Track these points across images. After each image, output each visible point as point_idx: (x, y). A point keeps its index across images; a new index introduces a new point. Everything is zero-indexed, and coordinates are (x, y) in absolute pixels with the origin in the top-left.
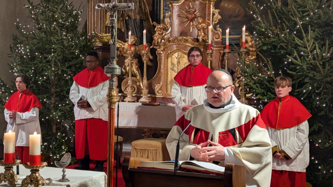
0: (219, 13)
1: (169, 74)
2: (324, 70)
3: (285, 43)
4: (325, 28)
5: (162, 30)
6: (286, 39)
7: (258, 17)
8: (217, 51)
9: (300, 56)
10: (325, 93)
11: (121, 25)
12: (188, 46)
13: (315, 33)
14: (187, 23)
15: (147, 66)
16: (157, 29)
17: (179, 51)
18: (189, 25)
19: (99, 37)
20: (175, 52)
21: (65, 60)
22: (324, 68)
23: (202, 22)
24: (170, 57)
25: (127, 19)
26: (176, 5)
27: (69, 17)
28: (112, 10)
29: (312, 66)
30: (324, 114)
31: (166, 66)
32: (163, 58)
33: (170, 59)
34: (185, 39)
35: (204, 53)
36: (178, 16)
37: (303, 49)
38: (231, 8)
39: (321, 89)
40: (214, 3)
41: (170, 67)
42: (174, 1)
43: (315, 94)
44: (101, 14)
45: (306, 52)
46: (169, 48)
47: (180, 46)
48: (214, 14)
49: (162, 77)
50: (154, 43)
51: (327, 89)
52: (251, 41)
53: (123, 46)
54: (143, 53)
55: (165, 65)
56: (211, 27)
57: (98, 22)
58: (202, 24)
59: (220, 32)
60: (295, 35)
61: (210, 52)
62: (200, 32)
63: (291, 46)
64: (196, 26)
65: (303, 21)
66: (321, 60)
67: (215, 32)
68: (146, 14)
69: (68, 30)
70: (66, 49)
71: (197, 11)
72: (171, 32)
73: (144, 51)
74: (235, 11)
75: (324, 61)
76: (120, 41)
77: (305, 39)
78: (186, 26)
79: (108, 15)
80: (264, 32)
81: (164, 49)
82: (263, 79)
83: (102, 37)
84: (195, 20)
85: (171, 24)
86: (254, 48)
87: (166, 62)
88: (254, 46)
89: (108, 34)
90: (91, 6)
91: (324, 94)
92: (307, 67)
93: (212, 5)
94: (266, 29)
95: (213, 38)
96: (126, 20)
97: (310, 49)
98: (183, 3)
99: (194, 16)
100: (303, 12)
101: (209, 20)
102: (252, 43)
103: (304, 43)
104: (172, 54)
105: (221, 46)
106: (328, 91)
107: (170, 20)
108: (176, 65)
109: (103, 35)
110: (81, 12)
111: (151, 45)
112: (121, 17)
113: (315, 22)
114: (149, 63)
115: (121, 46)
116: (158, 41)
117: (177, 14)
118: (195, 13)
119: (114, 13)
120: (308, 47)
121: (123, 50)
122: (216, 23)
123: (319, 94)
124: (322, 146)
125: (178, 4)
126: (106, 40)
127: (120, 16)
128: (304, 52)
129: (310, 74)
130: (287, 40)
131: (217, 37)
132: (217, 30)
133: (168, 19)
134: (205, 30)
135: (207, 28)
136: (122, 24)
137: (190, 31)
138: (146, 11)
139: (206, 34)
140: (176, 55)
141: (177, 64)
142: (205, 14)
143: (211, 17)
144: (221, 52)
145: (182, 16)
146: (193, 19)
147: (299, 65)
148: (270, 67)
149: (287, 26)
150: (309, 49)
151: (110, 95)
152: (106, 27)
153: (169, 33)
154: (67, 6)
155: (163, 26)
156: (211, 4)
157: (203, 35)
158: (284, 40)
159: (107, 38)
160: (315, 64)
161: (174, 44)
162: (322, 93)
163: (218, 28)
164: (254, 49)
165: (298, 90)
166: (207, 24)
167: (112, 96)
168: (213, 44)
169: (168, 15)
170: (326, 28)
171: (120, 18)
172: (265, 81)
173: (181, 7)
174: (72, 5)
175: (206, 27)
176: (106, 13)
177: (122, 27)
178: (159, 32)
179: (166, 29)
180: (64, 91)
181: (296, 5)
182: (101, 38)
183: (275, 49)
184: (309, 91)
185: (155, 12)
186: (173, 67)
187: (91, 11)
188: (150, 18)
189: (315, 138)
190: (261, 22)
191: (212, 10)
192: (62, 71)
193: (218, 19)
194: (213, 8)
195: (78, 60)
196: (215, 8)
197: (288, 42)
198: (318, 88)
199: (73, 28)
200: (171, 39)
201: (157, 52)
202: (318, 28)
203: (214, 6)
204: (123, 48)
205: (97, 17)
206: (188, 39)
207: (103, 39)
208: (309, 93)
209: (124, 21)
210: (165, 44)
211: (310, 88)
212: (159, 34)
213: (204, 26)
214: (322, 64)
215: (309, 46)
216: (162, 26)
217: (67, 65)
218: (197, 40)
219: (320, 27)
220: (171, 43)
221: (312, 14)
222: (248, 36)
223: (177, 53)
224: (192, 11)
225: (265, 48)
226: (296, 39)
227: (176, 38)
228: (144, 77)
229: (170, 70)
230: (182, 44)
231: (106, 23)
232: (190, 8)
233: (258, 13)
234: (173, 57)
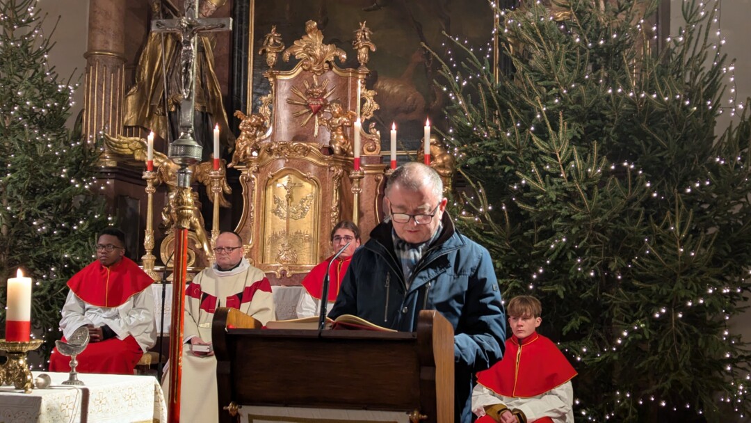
0: (376, 98)
1: (269, 222)
2: (589, 201)
3: (513, 150)
4: (589, 122)
5: (255, 129)
6: (514, 143)
7: (459, 98)
8: (371, 176)
9: (544, 174)
10: (593, 251)
11: (158, 124)
12: (311, 162)
13: (572, 130)
14: (306, 118)
15: (221, 209)
16: (245, 126)
17: (291, 174)
18: (312, 122)
19: (111, 145)
20: (281, 174)
21: (32, 192)
22: (590, 197)
23: (340, 113)
24: (271, 187)
25: (173, 109)
26: (283, 80)
27: (47, 98)
28: (187, 30)
29: (565, 195)
30: (592, 295)
31: (262, 204)
32: (256, 187)
33: (271, 190)
34: (304, 148)
35: (344, 180)
36: (288, 103)
37: (548, 159)
38: (398, 92)
39: (585, 241)
40: (365, 77)
41: (271, 206)
42: (280, 70)
43: (574, 253)
44: (114, 98)
45: (554, 165)
46: (269, 166)
47: (294, 162)
48: (363, 101)
49: (254, 230)
50: (236, 156)
51: (595, 242)
52: (442, 156)
53: (165, 164)
54: (213, 175)
55: (259, 204)
56: (358, 124)
57: (107, 114)
58: (340, 118)
59: (377, 137)
60: (533, 132)
61: (358, 175)
62: (337, 134)
63: (524, 156)
64: (328, 122)
65: (547, 105)
66: (584, 182)
67: (365, 138)
68: (214, 101)
69: (43, 125)
70: (41, 163)
71: (329, 93)
72: (272, 136)
73: (215, 172)
74: (406, 101)
75: (590, 183)
76: (159, 153)
77: (553, 139)
78: (305, 123)
79: (129, 102)
80: (470, 129)
81: (258, 168)
82: (469, 225)
83: (118, 145)
84: (323, 112)
85: (274, 119)
86: (448, 169)
87: (262, 197)
88: (446, 166)
89: (132, 138)
90: (94, 79)
91: (590, 252)
92: (557, 196)
93: (359, 81)
94: (474, 124)
95: (362, 150)
96: (170, 113)
97: (562, 160)
98: (298, 75)
99: (322, 103)
100: (549, 88)
101: (354, 110)
102: (442, 158)
103: (550, 147)
104: (275, 178)
105: (379, 165)
106: (598, 247)
107: (271, 109)
108: (285, 204)
109: (121, 140)
110: (75, 88)
111: (229, 161)
112: (159, 106)
113: (571, 107)
114: (225, 204)
115: (162, 163)
116: (245, 152)
117: (286, 97)
118: (325, 97)
119: (190, 38)
120: (558, 155)
121: (167, 172)
122: (368, 118)
123: (580, 253)
124: (588, 361)
125: (288, 78)
126: (129, 152)
127: (157, 105)
128: (551, 167)
129: (563, 210)
130: (516, 145)
131: (371, 147)
132: (369, 134)
133: (267, 108)
134: (347, 130)
135: (352, 126)
136: (160, 122)
137: (313, 134)
138: (216, 94)
139: (350, 138)
140: (284, 181)
141: (287, 200)
142: (346, 99)
143: (359, 106)
144: (379, 178)
145: (297, 102)
146: (319, 108)
147: (541, 192)
148: (482, 198)
149: (516, 117)
150: (560, 159)
152: (125, 127)
153: (269, 137)
155: (257, 119)
156: (358, 78)
157: (342, 141)
158: (511, 144)
159: (131, 145)
160: (573, 190)
161: (278, 159)
162: (587, 251)
163: (373, 128)
164: (448, 172)
165: (539, 244)
166: (350, 117)
168: (363, 162)
169: (266, 100)
170: (592, 121)
171: (158, 109)
172: (472, 230)
173: (295, 84)
174: (54, 72)
175: (348, 124)
176: (126, 98)
177: (161, 128)
178: (248, 132)
179: (262, 127)
180: (29, 260)
181: (533, 77)
182: (116, 146)
183: (491, 163)
184: (562, 245)
185: (235, 98)
186: (278, 207)
187: (93, 90)
188: (224, 110)
189: (574, 345)
190: (463, 110)
191: (359, 91)
192: (28, 214)
193: (372, 110)
194: (362, 88)
195: (65, 191)
196: (366, 88)
197: (519, 148)
198: (579, 241)
199: (53, 122)
200: (274, 146)
201: (242, 177)
202: (577, 121)
203: (363, 84)
204: (167, 168)
205: (107, 105)
206: (311, 148)
207: (122, 148)
208: (561, 251)
209: (167, 115)
210: (260, 159)
211: (564, 240)
212: (248, 137)
213: (345, 122)
214: (585, 189)
215: (560, 153)
216: (254, 120)
217: (39, 200)
218: (330, 151)
219: (580, 119)
220: (274, 156)
221: (565, 91)
222: (435, 145)
223: (287, 177)
224: (317, 92)
225: (472, 161)
226: (535, 139)
227: (286, 145)
228: (214, 228)
229: (270, 213)
230: (299, 159)
231: (126, 119)
232: (313, 86)
233: (458, 90)
234: (278, 185)
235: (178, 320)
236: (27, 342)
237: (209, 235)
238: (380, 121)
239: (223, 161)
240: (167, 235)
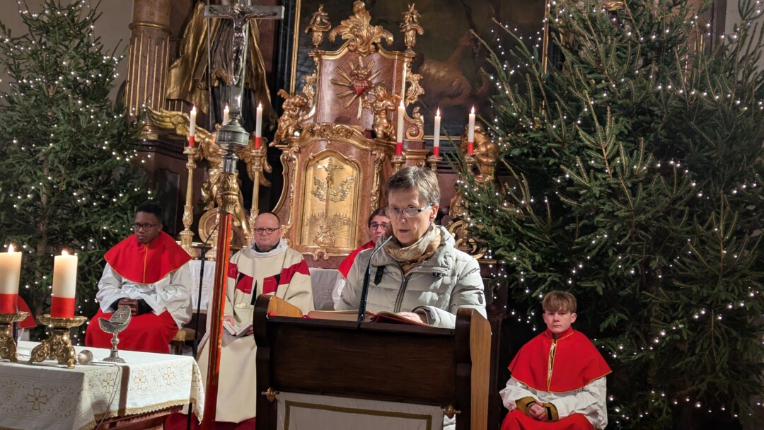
0: (421, 83)
1: (308, 203)
2: (633, 199)
3: (559, 142)
4: (637, 117)
5: (298, 108)
6: (560, 136)
7: (506, 87)
8: (413, 161)
9: (588, 168)
10: (635, 249)
11: (200, 97)
12: (354, 145)
13: (619, 125)
14: (350, 100)
15: (261, 187)
16: (288, 105)
17: (333, 156)
18: (356, 104)
19: (154, 118)
20: (323, 156)
21: (74, 162)
22: (634, 194)
23: (384, 96)
24: (312, 168)
25: (216, 84)
26: (329, 60)
27: (92, 69)
28: (239, 17)
29: (610, 191)
30: (632, 293)
31: (301, 185)
32: (297, 168)
33: (312, 171)
34: (347, 130)
35: (386, 164)
36: (332, 83)
37: (593, 154)
38: (443, 77)
39: (626, 238)
40: (411, 60)
41: (311, 188)
42: (325, 50)
43: (616, 250)
44: (158, 70)
45: (599, 160)
46: (311, 147)
47: (336, 144)
48: (408, 85)
49: (292, 210)
50: (278, 136)
51: (638, 239)
52: (485, 144)
53: (207, 140)
54: (254, 154)
55: (299, 185)
56: (402, 108)
57: (150, 87)
58: (384, 102)
59: (421, 122)
60: (579, 125)
61: (400, 160)
62: (380, 117)
63: (570, 149)
64: (372, 104)
65: (595, 99)
66: (629, 178)
67: (409, 122)
68: (258, 77)
69: (86, 95)
70: (83, 134)
71: (374, 75)
72: (315, 116)
73: (256, 151)
74: (451, 85)
75: (635, 180)
76: (201, 129)
77: (600, 134)
78: (348, 104)
79: (173, 75)
80: (516, 120)
81: (300, 149)
82: (510, 216)
83: (160, 118)
84: (367, 94)
85: (317, 99)
86: (491, 158)
87: (303, 178)
88: (490, 154)
89: (174, 113)
90: (138, 51)
91: (631, 250)
92: (601, 192)
93: (405, 65)
94: (520, 114)
95: (405, 134)
96: (213, 88)
97: (608, 156)
98: (344, 56)
99: (366, 85)
100: (598, 82)
101: (399, 93)
102: (486, 147)
103: (596, 142)
104: (316, 160)
105: (421, 151)
106: (639, 244)
107: (315, 91)
108: (325, 186)
109: (164, 114)
110: (120, 60)
111: (271, 140)
112: (203, 80)
113: (620, 102)
114: (265, 182)
115: (203, 139)
116: (287, 132)
117: (330, 78)
118: (370, 79)
119: (242, 25)
120: (604, 150)
121: (208, 148)
122: (413, 102)
123: (621, 250)
124: (624, 359)
125: (333, 58)
126: (170, 126)
127: (200, 79)
128: (596, 162)
129: (606, 206)
130: (562, 138)
131: (415, 132)
132: (413, 118)
133: (310, 88)
134: (391, 114)
135: (396, 110)
136: (203, 97)
137: (356, 116)
138: (260, 70)
139: (393, 122)
140: (325, 163)
141: (328, 182)
142: (391, 82)
143: (403, 90)
144: (421, 163)
145: (341, 83)
146: (364, 90)
147: (585, 187)
148: (525, 190)
149: (563, 109)
150: (605, 155)
151: (226, 186)
152: (168, 100)
153: (312, 117)
154: (88, 42)
155: (300, 99)
156: (404, 61)
157: (385, 125)
158: (556, 136)
159: (173, 120)
160: (617, 186)
161: (320, 140)
162: (629, 248)
163: (417, 113)
164: (491, 161)
165: (580, 239)
166: (394, 101)
167: (228, 189)
168: (405, 147)
169: (310, 79)
170: (640, 117)
171: (201, 83)
172: (513, 221)
173: (340, 65)
174: (99, 43)
175: (392, 108)
176: (169, 70)
177: (203, 102)
178: (291, 112)
179: (305, 107)
180: (68, 231)
181: (582, 69)
182: (158, 120)
183: (536, 155)
184: (604, 241)
185: (279, 76)
186: (318, 188)
187: (137, 62)
188: (267, 87)
189: (611, 342)
190: (509, 99)
191: (405, 74)
192: (69, 184)
193: (417, 94)
194: (407, 71)
195: (105, 163)
196: (412, 71)
197: (565, 141)
198: (620, 238)
199: (96, 93)
200: (317, 127)
201: (283, 156)
202: (625, 116)
203: (409, 67)
204: (209, 144)
205: (151, 77)
206: (354, 131)
207: (164, 122)
208: (603, 247)
209: (210, 90)
210: (302, 139)
211: (606, 236)
212: (291, 116)
213: (389, 106)
214: (630, 185)
215: (606, 149)
216: (298, 99)
217: (80, 171)
218: (373, 134)
219: (628, 114)
220: (316, 138)
221: (614, 86)
222: (480, 132)
223: (328, 158)
224: (362, 74)
225: (516, 152)
226: (581, 133)
227: (328, 127)
228: (253, 206)
229: (310, 194)
230: (341, 141)
231: (168, 92)
232: (358, 67)
233: (506, 79)
234: (319, 167)
235: (219, 303)
236: (71, 319)
237: (248, 213)
238: (425, 105)
239: (265, 140)
240: (206, 211)
